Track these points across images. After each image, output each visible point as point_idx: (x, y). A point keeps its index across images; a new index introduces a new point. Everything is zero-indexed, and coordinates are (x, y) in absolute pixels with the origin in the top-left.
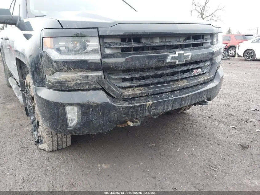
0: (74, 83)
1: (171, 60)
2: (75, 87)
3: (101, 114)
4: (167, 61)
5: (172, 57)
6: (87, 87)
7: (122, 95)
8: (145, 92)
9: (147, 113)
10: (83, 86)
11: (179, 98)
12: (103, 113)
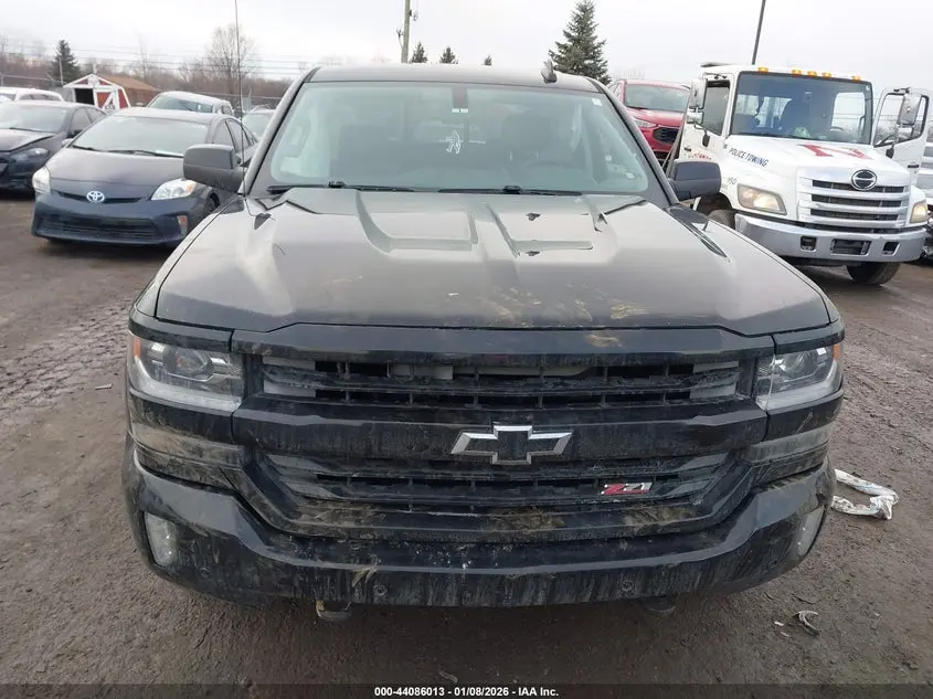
0: (168, 457)
1: (468, 448)
2: (171, 470)
3: (217, 561)
4: (454, 451)
5: (474, 441)
6: (197, 478)
7: (289, 523)
8: (371, 531)
9: (357, 597)
10: (188, 473)
11: (492, 577)
12: (222, 560)
